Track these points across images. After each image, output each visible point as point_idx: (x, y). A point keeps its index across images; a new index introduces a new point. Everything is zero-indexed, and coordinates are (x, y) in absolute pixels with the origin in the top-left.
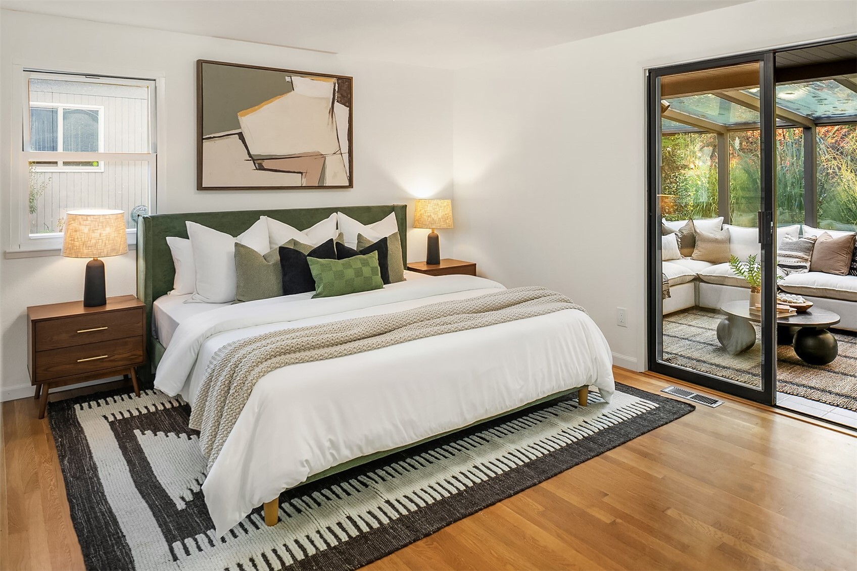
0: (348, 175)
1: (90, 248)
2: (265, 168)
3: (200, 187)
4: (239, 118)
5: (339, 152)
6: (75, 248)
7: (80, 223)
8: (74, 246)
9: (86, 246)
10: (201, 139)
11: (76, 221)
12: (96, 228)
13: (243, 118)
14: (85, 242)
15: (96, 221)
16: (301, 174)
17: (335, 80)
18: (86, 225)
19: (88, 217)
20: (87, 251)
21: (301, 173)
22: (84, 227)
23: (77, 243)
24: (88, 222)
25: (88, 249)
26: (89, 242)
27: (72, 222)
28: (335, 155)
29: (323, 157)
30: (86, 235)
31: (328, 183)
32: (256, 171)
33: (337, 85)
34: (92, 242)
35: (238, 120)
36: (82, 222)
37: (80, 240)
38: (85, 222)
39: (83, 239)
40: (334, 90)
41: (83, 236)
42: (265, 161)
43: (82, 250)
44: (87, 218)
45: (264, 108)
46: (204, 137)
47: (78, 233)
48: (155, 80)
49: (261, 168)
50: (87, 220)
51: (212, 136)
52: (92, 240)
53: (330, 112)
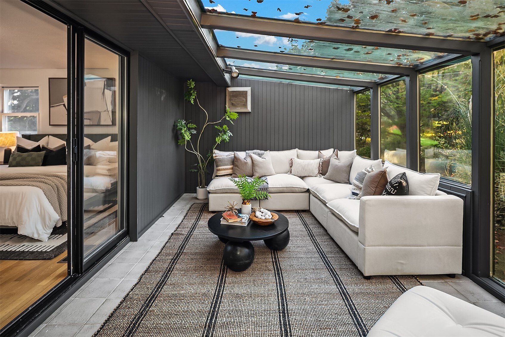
0: (112, 120)
3: (50, 125)
4: (63, 98)
5: (107, 110)
10: (50, 107)
17: (105, 79)
21: (90, 119)
28: (105, 112)
29: (100, 112)
31: (102, 123)
33: (106, 81)
40: (105, 84)
46: (51, 106)
51: (53, 105)
53: (102, 94)
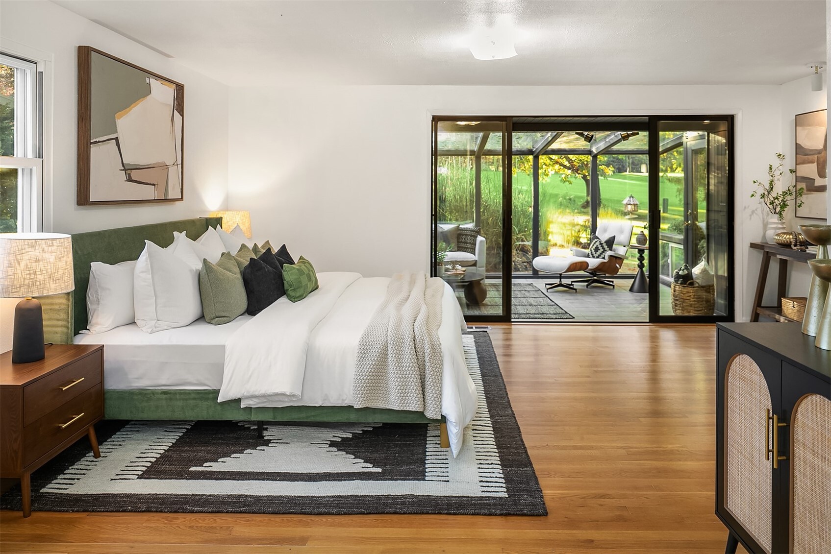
0: (181, 187)
1: (57, 281)
2: (133, 179)
4: (116, 120)
5: (176, 163)
6: (38, 283)
7: (44, 251)
8: (37, 281)
9: (53, 279)
11: (37, 248)
12: (63, 255)
13: (119, 120)
14: (52, 274)
15: (62, 246)
16: (154, 186)
17: (174, 86)
18: (51, 253)
19: (54, 242)
20: (55, 285)
22: (50, 254)
23: (40, 277)
24: (53, 248)
25: (56, 283)
26: (56, 274)
27: (30, 249)
28: (174, 166)
29: (166, 167)
30: (52, 265)
31: (169, 195)
32: (127, 182)
33: (176, 92)
34: (59, 273)
35: (116, 122)
36: (46, 249)
37: (44, 272)
38: (50, 248)
39: (49, 270)
40: (174, 97)
41: (49, 267)
42: (133, 171)
43: (48, 285)
44: (52, 243)
45: (132, 110)
46: (92, 141)
47: (41, 263)
48: (36, 63)
49: (130, 180)
50: (53, 245)
51: (97, 140)
52: (60, 270)
53: (171, 121)
